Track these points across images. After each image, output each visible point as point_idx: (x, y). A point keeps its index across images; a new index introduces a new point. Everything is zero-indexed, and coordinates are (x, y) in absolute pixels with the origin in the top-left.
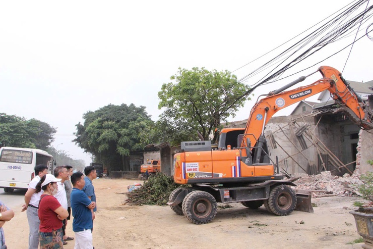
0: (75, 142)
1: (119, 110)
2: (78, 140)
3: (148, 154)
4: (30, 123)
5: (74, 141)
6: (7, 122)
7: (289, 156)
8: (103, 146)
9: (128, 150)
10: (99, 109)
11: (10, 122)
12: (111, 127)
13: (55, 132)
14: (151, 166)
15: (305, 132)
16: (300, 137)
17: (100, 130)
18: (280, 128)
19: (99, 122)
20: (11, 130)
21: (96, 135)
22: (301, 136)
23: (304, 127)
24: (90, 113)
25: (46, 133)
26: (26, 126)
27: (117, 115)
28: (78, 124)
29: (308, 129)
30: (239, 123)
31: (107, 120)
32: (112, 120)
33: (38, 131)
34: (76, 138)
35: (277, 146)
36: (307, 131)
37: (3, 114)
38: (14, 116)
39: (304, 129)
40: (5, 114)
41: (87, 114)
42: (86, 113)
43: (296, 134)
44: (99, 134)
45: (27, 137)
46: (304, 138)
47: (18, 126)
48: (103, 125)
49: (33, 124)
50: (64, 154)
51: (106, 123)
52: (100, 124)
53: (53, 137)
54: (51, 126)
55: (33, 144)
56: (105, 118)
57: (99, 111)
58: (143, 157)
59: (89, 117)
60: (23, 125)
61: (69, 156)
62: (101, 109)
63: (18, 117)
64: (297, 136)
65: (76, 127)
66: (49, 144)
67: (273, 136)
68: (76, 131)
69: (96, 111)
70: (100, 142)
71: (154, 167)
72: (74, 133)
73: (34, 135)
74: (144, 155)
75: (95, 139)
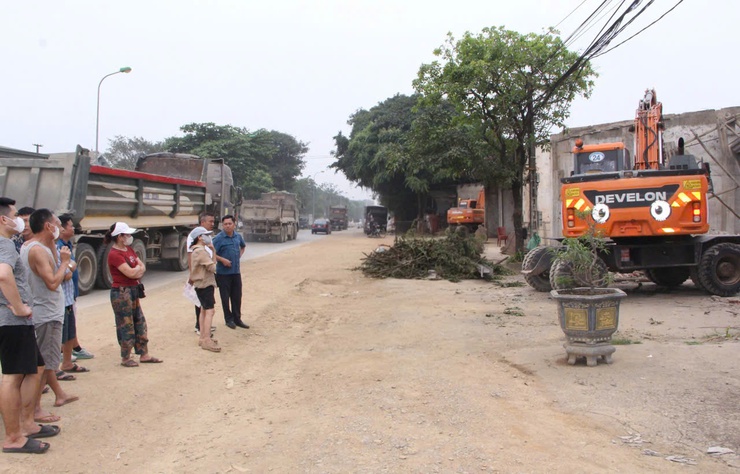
0: (334, 169)
1: (408, 105)
2: (339, 165)
3: (465, 187)
4: (256, 138)
5: (332, 166)
6: (217, 139)
8: (380, 175)
9: (425, 181)
10: (377, 105)
11: (223, 138)
12: (394, 139)
13: (305, 150)
14: (470, 211)
17: (375, 145)
18: (696, 137)
19: (373, 130)
20: (223, 151)
21: (366, 155)
24: (363, 112)
25: (291, 153)
26: (248, 144)
27: (403, 116)
28: (337, 134)
30: (604, 129)
31: (387, 125)
32: (396, 125)
33: (271, 151)
34: (337, 160)
37: (210, 124)
38: (228, 126)
40: (213, 125)
41: (357, 114)
42: (355, 113)
43: (732, 148)
44: (372, 153)
45: (252, 162)
47: (235, 145)
48: (379, 136)
49: (262, 138)
50: (332, 190)
51: (383, 131)
52: (374, 133)
53: (303, 160)
54: (298, 140)
55: (267, 174)
56: (383, 123)
57: (376, 108)
58: (457, 195)
59: (359, 120)
60: (243, 142)
61: (342, 194)
62: (381, 104)
63: (235, 129)
64: (734, 153)
65: (335, 141)
66: (297, 172)
68: (335, 148)
69: (372, 109)
70: (375, 168)
71: (474, 212)
72: (332, 153)
73: (264, 159)
74: (459, 191)
75: (366, 162)
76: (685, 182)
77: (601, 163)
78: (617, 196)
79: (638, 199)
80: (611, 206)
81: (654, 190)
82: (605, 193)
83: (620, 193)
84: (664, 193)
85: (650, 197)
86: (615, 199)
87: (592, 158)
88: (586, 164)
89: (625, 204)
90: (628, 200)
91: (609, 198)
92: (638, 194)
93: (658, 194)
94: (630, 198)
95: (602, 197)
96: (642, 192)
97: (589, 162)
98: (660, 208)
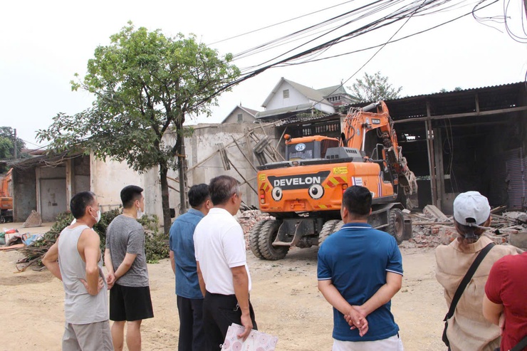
7: (246, 182)
15: (266, 148)
16: (260, 155)
18: (234, 141)
22: (262, 153)
23: (265, 141)
29: (269, 144)
35: (231, 166)
36: (268, 147)
39: (265, 143)
43: (255, 149)
46: (266, 155)
64: (256, 153)
67: (225, 151)
76: (335, 169)
77: (303, 152)
78: (287, 180)
79: (301, 183)
80: (283, 188)
81: (312, 176)
82: (280, 178)
83: (289, 177)
84: (319, 178)
85: (309, 181)
86: (286, 183)
87: (297, 148)
88: (293, 153)
89: (293, 187)
90: (294, 184)
91: (282, 182)
92: (300, 179)
93: (315, 178)
94: (295, 181)
95: (278, 181)
96: (303, 177)
97: (295, 151)
98: (316, 189)
